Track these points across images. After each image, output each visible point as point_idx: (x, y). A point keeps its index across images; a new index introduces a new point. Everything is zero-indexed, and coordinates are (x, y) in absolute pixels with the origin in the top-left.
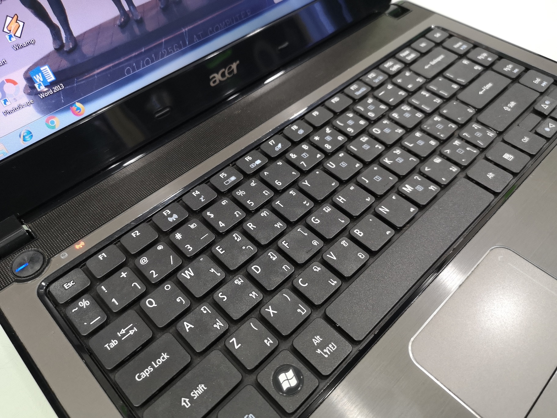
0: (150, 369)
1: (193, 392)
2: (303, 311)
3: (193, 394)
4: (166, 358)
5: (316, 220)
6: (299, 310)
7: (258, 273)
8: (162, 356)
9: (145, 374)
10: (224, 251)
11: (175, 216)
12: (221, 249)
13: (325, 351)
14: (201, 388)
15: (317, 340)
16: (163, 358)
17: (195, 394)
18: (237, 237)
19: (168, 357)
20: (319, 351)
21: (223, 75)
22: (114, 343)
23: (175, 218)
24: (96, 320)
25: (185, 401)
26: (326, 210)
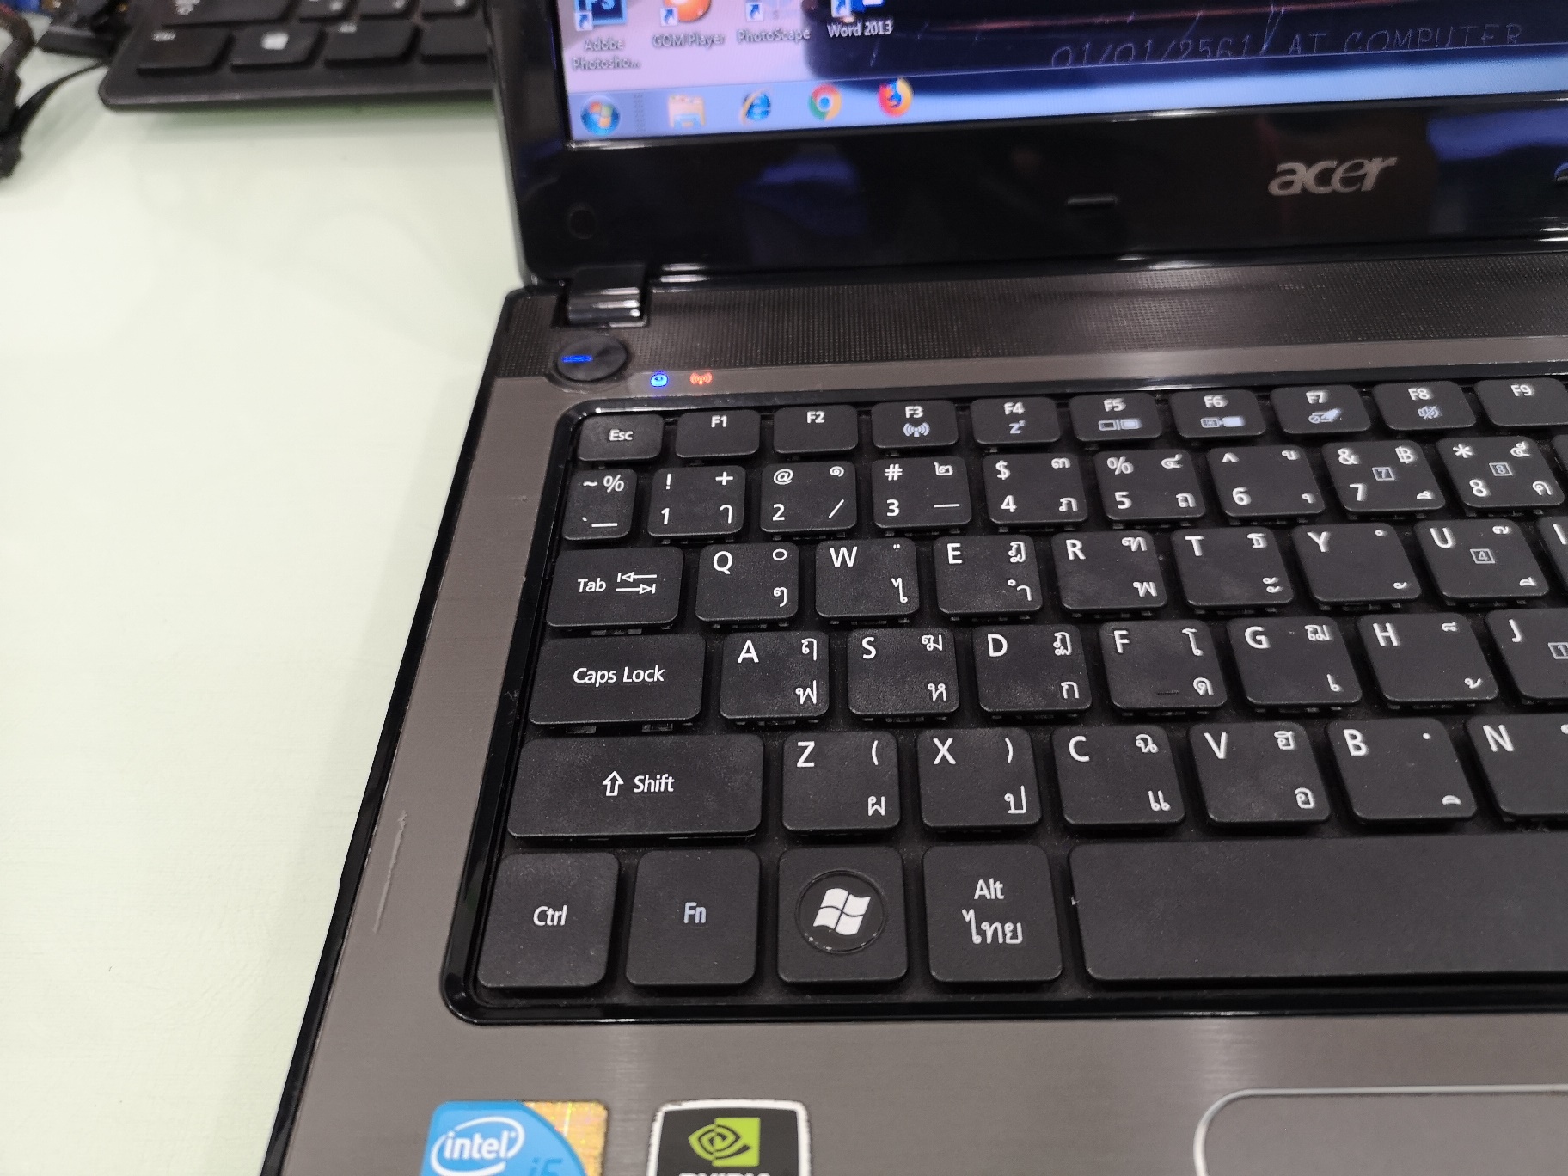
0: (612, 677)
1: (642, 777)
2: (1018, 806)
3: (640, 780)
4: (656, 680)
5: (1258, 638)
6: (1009, 798)
7: (992, 654)
8: (652, 671)
9: (596, 678)
10: (960, 561)
11: (925, 429)
12: (958, 553)
13: (985, 926)
14: (665, 782)
15: (990, 890)
16: (651, 676)
17: (643, 784)
18: (1018, 553)
19: (662, 679)
20: (969, 916)
21: (1324, 178)
22: (598, 586)
23: (920, 433)
24: (606, 526)
25: (614, 780)
26: (1316, 632)
